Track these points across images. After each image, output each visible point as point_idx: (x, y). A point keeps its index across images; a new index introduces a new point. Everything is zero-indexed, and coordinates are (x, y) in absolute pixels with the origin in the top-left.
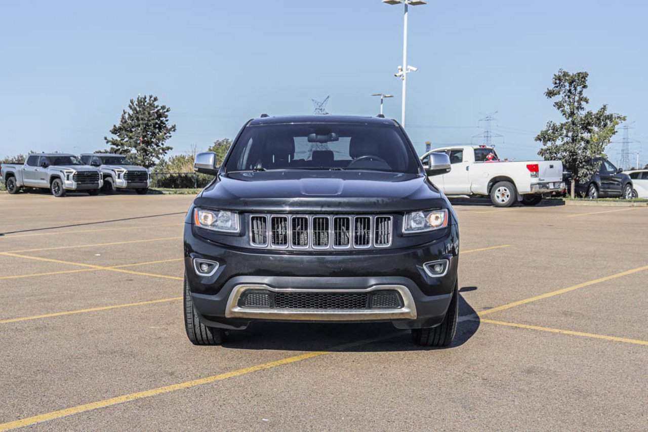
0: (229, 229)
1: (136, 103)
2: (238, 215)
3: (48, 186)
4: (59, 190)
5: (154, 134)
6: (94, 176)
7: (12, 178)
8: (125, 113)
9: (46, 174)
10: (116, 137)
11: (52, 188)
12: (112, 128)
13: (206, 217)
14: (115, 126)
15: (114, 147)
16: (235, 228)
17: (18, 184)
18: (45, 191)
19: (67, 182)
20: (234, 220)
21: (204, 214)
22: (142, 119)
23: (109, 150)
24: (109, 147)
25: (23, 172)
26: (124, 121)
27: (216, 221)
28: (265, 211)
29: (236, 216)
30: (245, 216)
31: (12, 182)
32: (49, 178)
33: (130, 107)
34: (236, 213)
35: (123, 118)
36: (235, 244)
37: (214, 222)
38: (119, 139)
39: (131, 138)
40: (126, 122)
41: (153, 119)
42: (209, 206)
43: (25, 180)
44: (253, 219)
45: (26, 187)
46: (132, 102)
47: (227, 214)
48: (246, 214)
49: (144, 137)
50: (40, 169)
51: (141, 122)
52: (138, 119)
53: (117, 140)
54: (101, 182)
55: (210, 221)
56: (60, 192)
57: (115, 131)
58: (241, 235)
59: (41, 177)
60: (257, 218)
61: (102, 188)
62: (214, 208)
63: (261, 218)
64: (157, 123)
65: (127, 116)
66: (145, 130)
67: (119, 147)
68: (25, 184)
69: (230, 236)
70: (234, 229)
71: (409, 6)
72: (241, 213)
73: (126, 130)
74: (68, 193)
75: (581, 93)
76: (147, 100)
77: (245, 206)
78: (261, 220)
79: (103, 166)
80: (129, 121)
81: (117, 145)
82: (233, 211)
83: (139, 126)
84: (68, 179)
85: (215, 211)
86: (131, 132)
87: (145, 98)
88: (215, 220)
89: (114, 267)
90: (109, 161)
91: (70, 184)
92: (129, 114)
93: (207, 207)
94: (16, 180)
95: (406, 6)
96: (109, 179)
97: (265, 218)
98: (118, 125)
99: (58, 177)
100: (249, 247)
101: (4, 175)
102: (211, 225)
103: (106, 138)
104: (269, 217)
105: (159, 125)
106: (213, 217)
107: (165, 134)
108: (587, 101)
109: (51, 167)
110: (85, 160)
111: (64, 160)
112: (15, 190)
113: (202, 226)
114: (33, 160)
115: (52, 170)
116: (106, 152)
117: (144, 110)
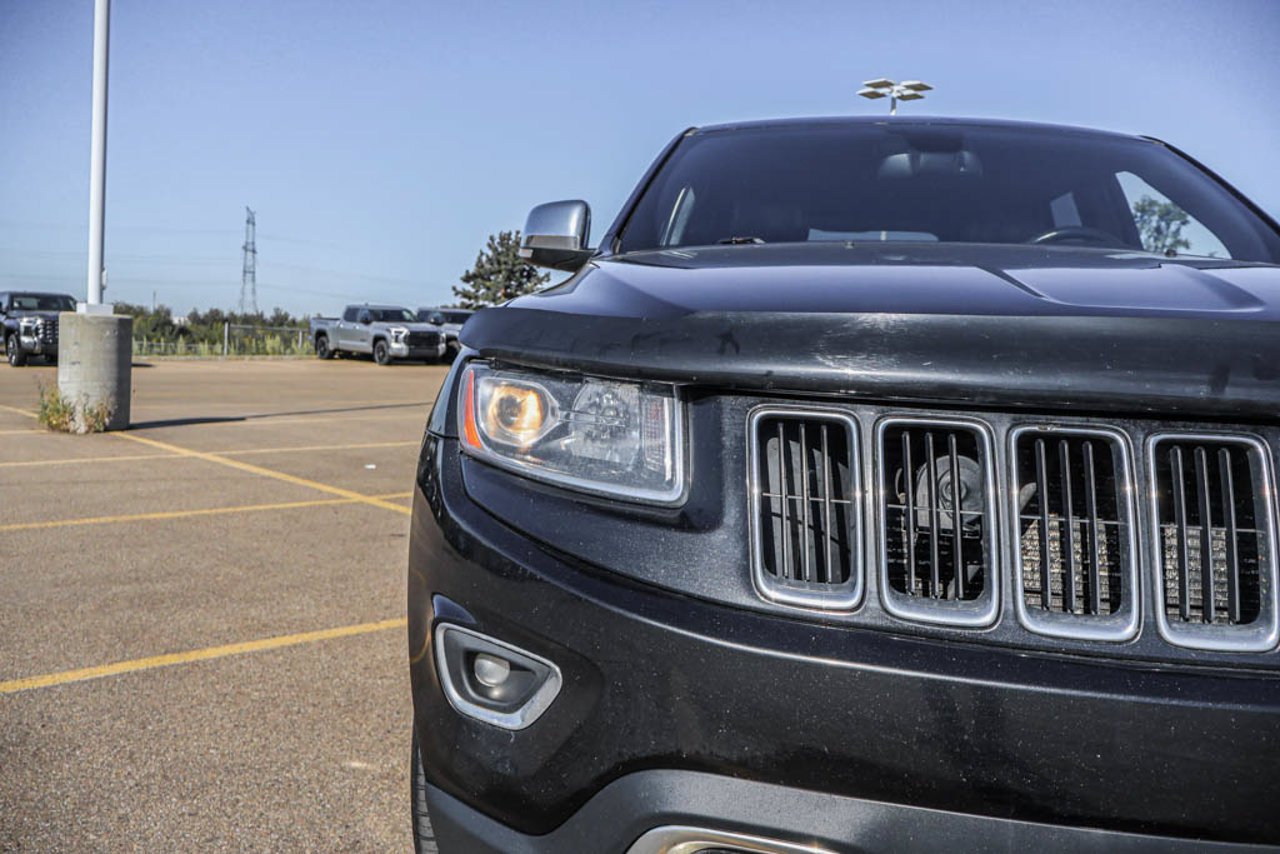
0: (625, 480)
1: (497, 240)
2: (679, 406)
3: (370, 349)
4: (384, 356)
5: (520, 285)
6: (432, 339)
7: (323, 339)
8: (482, 254)
9: (367, 333)
10: (469, 287)
11: (376, 353)
12: (463, 274)
13: (509, 410)
14: (467, 272)
15: (466, 301)
16: (661, 474)
17: (331, 346)
18: (366, 357)
19: (394, 345)
20: (656, 434)
21: (499, 394)
22: (506, 263)
23: (458, 304)
24: (458, 301)
25: (338, 331)
26: (480, 265)
27: (562, 431)
28: (847, 384)
29: (670, 412)
30: (720, 409)
31: (323, 344)
32: (371, 340)
33: (490, 246)
34: (668, 391)
35: (480, 260)
36: (659, 573)
37: (547, 439)
38: (473, 290)
39: (488, 288)
40: (482, 266)
41: (520, 264)
42: (526, 352)
43: (341, 342)
44: (767, 427)
45: (343, 351)
46: (492, 238)
47: (615, 396)
48: (728, 401)
49: (507, 287)
50: (359, 327)
51: (503, 267)
52: (499, 263)
53: (469, 292)
54: (442, 347)
55: (527, 432)
56: (386, 359)
57: (467, 279)
58: (694, 519)
59: (360, 338)
60: (792, 426)
61: (444, 356)
62: (547, 361)
63: (813, 425)
64: (524, 270)
65: (484, 258)
66: (509, 279)
67: (472, 301)
68: (341, 347)
69: (632, 518)
70: (658, 481)
71: (898, 101)
72: (698, 392)
73: (483, 278)
74: (396, 360)
75: (1178, 231)
76: (513, 237)
77: (721, 352)
78: (813, 443)
79: (447, 325)
80: (488, 266)
81: (470, 298)
82: (650, 381)
83: (500, 272)
84: (397, 341)
85: (557, 376)
86: (489, 280)
87: (510, 234)
88: (553, 423)
89: (385, 497)
90: (456, 318)
91: (398, 347)
92: (487, 256)
93: (516, 356)
94: (328, 341)
95: (894, 100)
96: (453, 343)
97: (839, 432)
98: (472, 270)
99: (383, 338)
100: (744, 600)
101: (314, 333)
102: (534, 451)
103: (454, 289)
104: (867, 426)
105: (529, 272)
106: (544, 408)
107: (536, 284)
108: (1186, 245)
109: (375, 324)
110: (423, 316)
111: (394, 316)
112: (326, 354)
113: (488, 453)
114: (351, 314)
115: (376, 328)
116: (455, 307)
117: (508, 250)
